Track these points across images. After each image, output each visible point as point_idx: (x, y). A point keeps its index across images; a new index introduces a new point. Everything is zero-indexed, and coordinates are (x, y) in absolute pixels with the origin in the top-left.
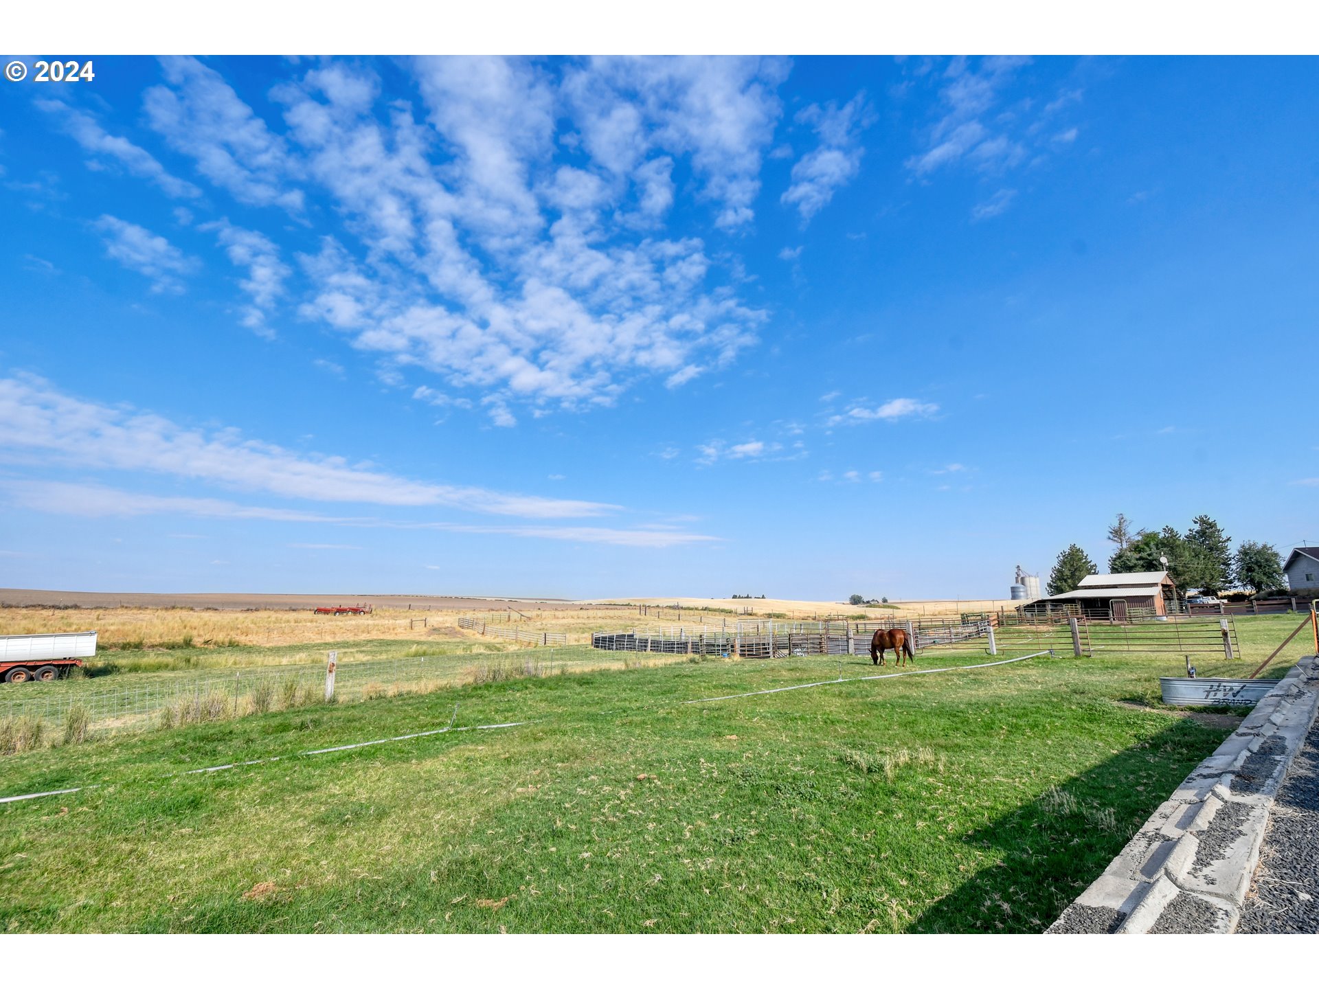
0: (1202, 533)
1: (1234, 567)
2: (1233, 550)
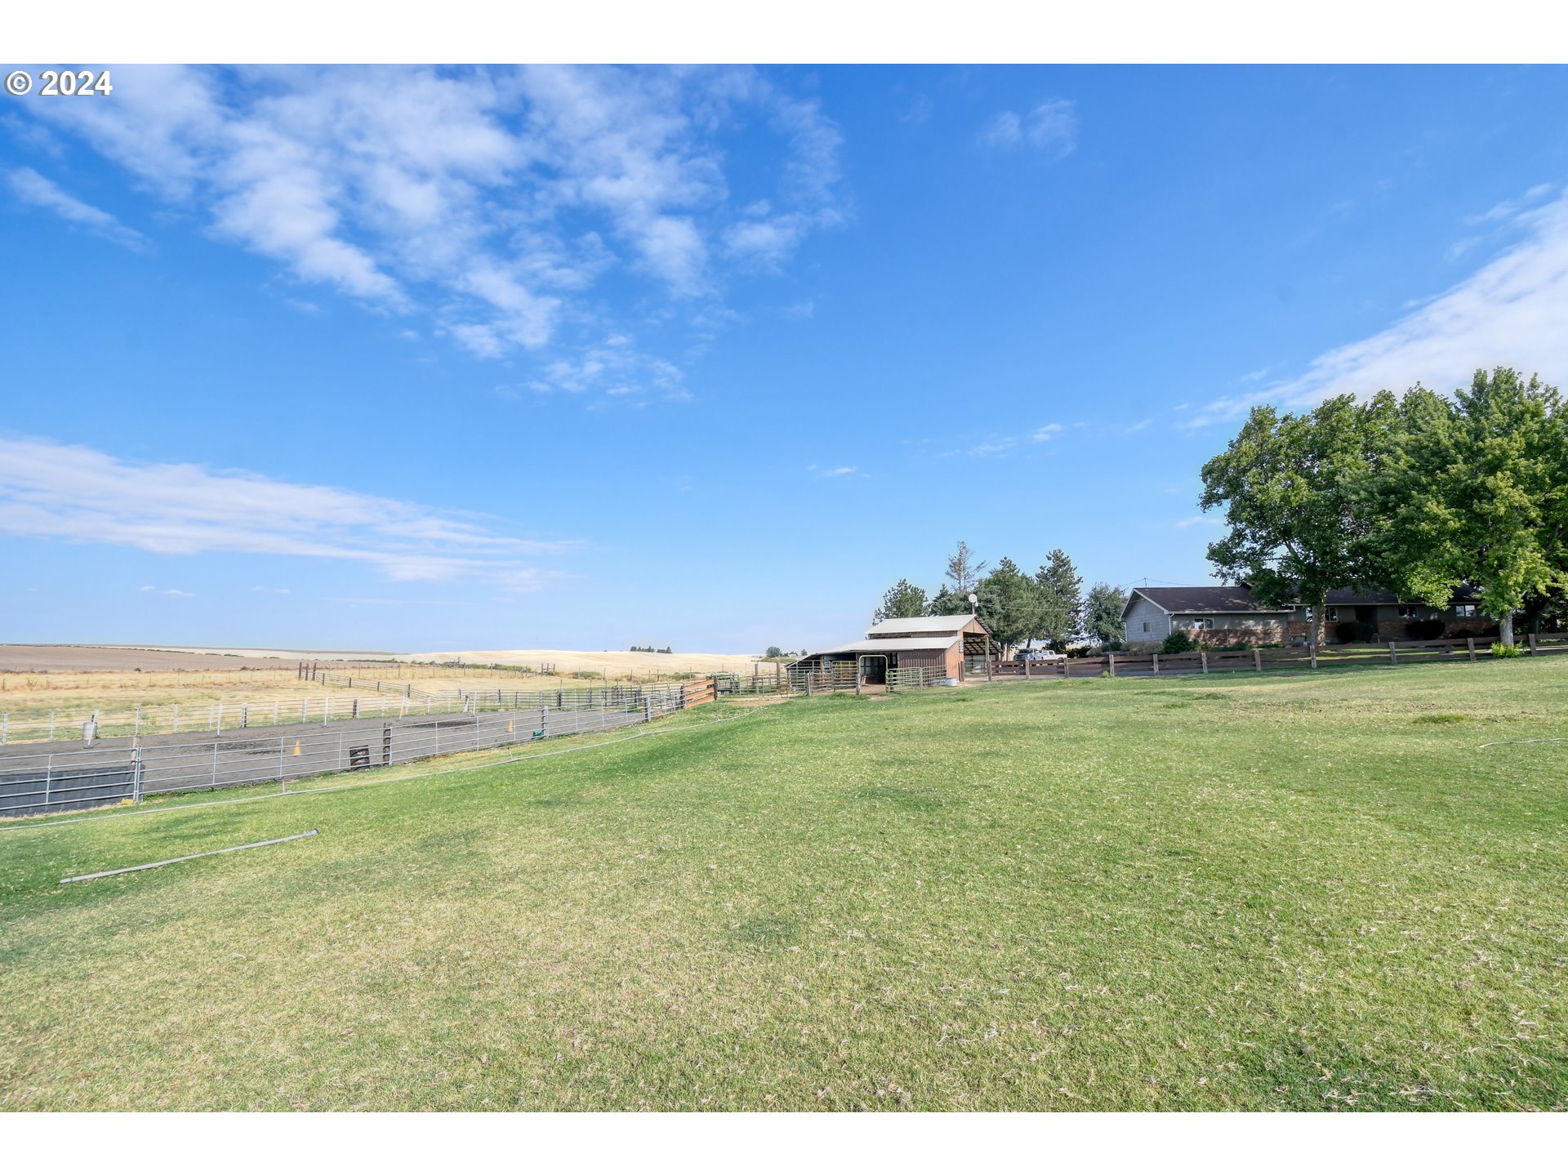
0: (1054, 572)
1: (1082, 615)
2: (1084, 593)
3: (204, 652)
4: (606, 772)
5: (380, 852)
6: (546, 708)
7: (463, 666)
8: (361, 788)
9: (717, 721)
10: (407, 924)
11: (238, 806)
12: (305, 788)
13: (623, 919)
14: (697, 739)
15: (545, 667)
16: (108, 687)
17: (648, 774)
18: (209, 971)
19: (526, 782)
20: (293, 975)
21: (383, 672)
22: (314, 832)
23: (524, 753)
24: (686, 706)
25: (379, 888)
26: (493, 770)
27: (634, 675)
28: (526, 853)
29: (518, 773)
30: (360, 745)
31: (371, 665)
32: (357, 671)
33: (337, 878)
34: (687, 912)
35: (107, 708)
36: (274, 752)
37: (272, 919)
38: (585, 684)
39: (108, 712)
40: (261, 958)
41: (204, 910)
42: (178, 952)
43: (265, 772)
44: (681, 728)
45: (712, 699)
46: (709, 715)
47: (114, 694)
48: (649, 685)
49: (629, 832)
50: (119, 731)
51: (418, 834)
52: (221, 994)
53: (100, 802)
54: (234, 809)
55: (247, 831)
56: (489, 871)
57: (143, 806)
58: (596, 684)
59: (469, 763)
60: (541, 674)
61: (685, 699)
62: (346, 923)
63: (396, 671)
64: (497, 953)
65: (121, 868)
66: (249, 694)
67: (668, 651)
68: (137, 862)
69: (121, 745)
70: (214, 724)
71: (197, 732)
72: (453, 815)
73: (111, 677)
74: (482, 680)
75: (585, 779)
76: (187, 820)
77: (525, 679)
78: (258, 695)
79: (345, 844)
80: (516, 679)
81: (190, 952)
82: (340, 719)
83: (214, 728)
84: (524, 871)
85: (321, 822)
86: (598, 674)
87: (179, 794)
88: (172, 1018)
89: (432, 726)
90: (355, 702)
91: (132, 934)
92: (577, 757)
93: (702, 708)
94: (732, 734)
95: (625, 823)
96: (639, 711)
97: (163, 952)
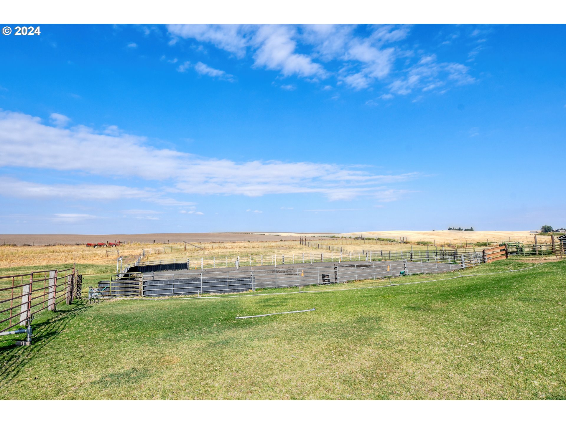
3: (268, 234)
4: (443, 295)
5: (340, 321)
6: (406, 260)
7: (363, 239)
8: (328, 292)
9: (509, 271)
10: (356, 356)
11: (286, 295)
12: (307, 290)
13: (466, 376)
14: (498, 281)
15: (402, 239)
16: (241, 248)
17: (469, 299)
18: (285, 361)
19: (400, 296)
20: (314, 369)
21: (331, 241)
22: (314, 309)
23: (397, 282)
24: (487, 262)
25: (343, 337)
26: (383, 289)
27: (452, 243)
28: (406, 332)
29: (396, 292)
30: (325, 273)
31: (326, 238)
32: (321, 241)
33: (325, 330)
34: (507, 381)
35: (241, 255)
36: (295, 274)
37: (304, 344)
38: (425, 248)
39: (241, 257)
40: (302, 359)
41: (280, 335)
42: (274, 351)
43: (292, 282)
44: (485, 274)
45: (504, 258)
46: (503, 267)
47: (243, 250)
48: (462, 249)
49: (462, 329)
50: (245, 264)
51: (355, 315)
52: (290, 371)
53: (243, 290)
54: (284, 297)
55: (290, 306)
56: (390, 338)
57: (255, 293)
58: (430, 248)
59: (371, 285)
60: (401, 243)
61: (486, 257)
62: (331, 350)
63: (336, 241)
64: (399, 379)
65: (252, 315)
66: (284, 251)
67: (471, 230)
68: (256, 314)
69: (246, 270)
70: (274, 262)
71: (269, 265)
72: (369, 309)
73: (241, 244)
74: (373, 245)
75: (432, 298)
76: (270, 299)
77: (393, 245)
78: (286, 251)
79: (326, 316)
80: (388, 245)
81: (278, 351)
82: (316, 262)
83: (274, 264)
84: (407, 341)
85: (316, 305)
86: (431, 243)
87: (266, 289)
88: (275, 377)
89: (353, 266)
90: (322, 255)
91: (259, 341)
92: (425, 286)
93: (498, 263)
94: (522, 279)
95: (459, 324)
96: (457, 263)
97: (269, 350)
